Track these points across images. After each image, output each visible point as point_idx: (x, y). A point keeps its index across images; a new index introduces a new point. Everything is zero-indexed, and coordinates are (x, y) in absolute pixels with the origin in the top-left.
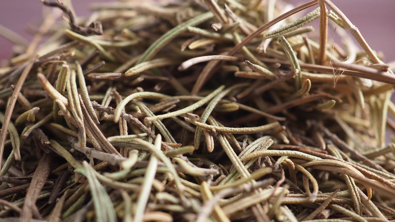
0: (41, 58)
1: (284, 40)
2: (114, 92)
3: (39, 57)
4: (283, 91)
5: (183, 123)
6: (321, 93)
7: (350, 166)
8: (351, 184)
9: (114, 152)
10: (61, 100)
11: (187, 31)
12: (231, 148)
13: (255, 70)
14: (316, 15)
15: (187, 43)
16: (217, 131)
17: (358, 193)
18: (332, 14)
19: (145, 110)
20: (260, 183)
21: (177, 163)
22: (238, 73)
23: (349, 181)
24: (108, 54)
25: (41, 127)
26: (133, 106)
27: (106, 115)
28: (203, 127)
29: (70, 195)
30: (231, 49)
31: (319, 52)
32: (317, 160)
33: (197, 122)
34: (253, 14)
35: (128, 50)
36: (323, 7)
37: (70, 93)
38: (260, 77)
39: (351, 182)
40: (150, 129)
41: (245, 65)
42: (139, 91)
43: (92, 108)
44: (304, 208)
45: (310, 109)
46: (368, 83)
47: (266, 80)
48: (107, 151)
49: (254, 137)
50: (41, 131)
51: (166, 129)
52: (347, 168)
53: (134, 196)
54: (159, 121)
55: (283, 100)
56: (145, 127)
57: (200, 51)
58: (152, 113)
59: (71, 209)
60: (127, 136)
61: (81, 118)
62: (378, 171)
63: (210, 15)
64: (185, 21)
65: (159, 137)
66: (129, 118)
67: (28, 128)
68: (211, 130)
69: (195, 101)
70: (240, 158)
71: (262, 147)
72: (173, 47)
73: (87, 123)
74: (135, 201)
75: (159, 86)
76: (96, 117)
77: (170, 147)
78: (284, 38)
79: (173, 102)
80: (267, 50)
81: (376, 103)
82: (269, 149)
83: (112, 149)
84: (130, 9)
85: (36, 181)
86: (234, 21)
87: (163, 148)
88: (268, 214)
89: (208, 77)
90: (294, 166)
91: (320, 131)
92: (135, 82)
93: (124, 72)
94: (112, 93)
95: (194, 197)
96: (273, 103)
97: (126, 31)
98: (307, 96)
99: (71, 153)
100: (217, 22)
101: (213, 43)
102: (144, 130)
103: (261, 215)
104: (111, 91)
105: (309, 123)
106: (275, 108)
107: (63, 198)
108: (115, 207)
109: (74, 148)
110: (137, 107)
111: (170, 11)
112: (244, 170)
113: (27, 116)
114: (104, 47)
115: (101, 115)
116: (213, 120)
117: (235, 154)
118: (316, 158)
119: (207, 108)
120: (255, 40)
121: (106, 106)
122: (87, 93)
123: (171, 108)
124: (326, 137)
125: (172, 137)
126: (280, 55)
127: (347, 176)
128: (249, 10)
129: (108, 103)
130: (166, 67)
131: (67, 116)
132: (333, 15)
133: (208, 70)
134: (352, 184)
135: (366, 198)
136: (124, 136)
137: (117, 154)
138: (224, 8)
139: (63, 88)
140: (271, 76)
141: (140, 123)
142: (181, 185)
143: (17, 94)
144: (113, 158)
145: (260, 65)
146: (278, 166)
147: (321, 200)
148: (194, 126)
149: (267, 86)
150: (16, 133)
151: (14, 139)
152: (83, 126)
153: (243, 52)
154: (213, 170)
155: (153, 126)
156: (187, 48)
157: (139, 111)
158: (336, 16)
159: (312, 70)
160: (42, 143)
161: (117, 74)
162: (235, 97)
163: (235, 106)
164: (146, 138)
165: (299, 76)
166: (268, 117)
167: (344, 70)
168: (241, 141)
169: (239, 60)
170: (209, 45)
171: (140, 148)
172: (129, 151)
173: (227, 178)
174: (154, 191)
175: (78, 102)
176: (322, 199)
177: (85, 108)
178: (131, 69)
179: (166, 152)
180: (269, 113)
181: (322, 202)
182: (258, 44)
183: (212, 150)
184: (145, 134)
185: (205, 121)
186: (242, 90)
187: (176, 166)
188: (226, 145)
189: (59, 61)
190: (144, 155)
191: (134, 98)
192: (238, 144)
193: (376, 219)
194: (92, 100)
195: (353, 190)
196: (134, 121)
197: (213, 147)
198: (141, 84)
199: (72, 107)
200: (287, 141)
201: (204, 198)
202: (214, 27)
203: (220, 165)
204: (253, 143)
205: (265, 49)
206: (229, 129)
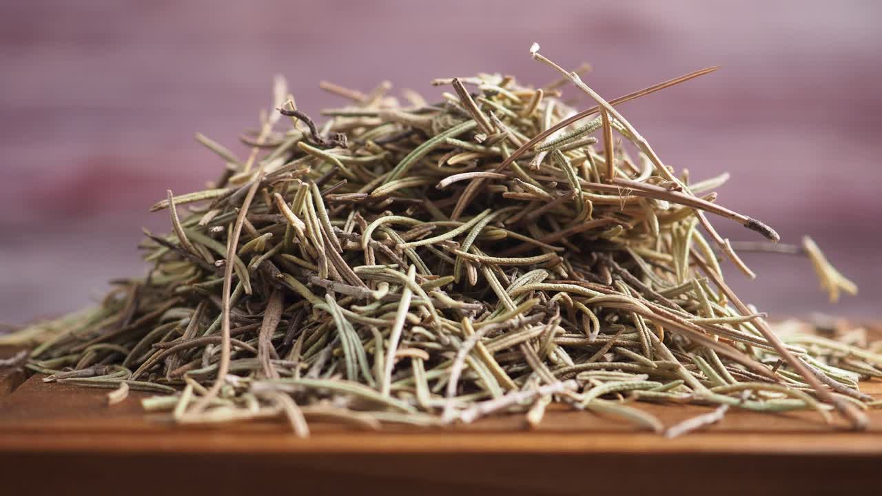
0: (269, 176)
1: (559, 154)
2: (357, 216)
3: (266, 175)
4: (563, 216)
5: (440, 253)
6: (608, 217)
7: (640, 303)
8: (639, 324)
9: (360, 284)
10: (299, 225)
11: (445, 143)
12: (497, 281)
13: (527, 190)
14: (597, 124)
15: (444, 157)
16: (481, 261)
17: (648, 334)
18: (615, 123)
19: (396, 237)
20: (530, 318)
21: (434, 297)
22: (507, 193)
23: (638, 320)
24: (348, 171)
25: (270, 258)
26: (380, 233)
27: (350, 244)
28: (465, 257)
29: (308, 335)
30: (499, 165)
31: (606, 168)
32: (599, 296)
33: (456, 251)
34: (526, 121)
35: (371, 166)
36: (604, 114)
37: (308, 217)
38: (533, 198)
39: (641, 321)
40: (401, 259)
41: (514, 184)
42: (387, 215)
43: (334, 234)
44: (584, 352)
45: (595, 238)
46: (665, 205)
47: (542, 202)
48: (352, 283)
49: (525, 269)
50: (271, 263)
51: (421, 260)
52: (634, 304)
53: (385, 332)
54: (411, 249)
55: (562, 226)
56: (396, 256)
57: (460, 167)
58: (403, 241)
59: (312, 349)
60: (374, 266)
61: (321, 246)
62: (674, 311)
63: (473, 123)
64: (442, 130)
65: (413, 268)
66: (378, 245)
67: (257, 259)
68: (473, 259)
69: (454, 227)
70: (508, 292)
71: (534, 280)
72: (427, 162)
73: (328, 252)
74: (388, 337)
75: (411, 210)
76: (339, 244)
77: (424, 279)
78: (560, 152)
79: (429, 229)
80: (541, 166)
81: (678, 231)
82: (543, 282)
83: (358, 281)
84: (373, 116)
85: (269, 318)
86: (502, 132)
87: (418, 281)
88: (539, 354)
89: (470, 198)
90: (572, 303)
91: (609, 265)
92: (382, 204)
93: (369, 192)
94: (355, 218)
95: (454, 333)
96: (551, 230)
97: (370, 143)
98: (590, 221)
99: (308, 287)
100: (483, 132)
101: (476, 158)
102: (394, 260)
103: (531, 353)
104: (354, 214)
105: (595, 255)
106: (551, 236)
107: (301, 338)
108: (364, 344)
109: (311, 282)
110: (386, 234)
111: (424, 118)
112: (512, 305)
113: (255, 245)
114: (342, 161)
115: (344, 243)
116: (476, 250)
117: (502, 289)
118: (598, 293)
119: (470, 234)
120: (527, 153)
121: (350, 232)
122: (327, 217)
123: (425, 235)
124: (615, 272)
125: (427, 269)
126: (558, 171)
127: (635, 314)
128: (520, 117)
129: (351, 229)
130: (420, 187)
131: (305, 243)
132: (617, 124)
133: (470, 189)
134: (641, 324)
135: (658, 340)
136: (371, 266)
137: (364, 286)
138: (490, 116)
139: (299, 210)
140: (546, 197)
141: (390, 251)
142: (439, 321)
143: (243, 220)
144: (360, 291)
145: (532, 184)
146: (553, 303)
147: (604, 342)
148: (453, 256)
149: (542, 209)
150: (242, 264)
151: (241, 271)
152: (324, 254)
153: (513, 168)
154: (477, 305)
155: (405, 257)
156: (446, 164)
157: (389, 238)
158: (622, 125)
159: (597, 190)
160: (273, 276)
161: (361, 194)
162: (503, 222)
163: (503, 233)
164: (398, 269)
165: (580, 196)
166: (543, 247)
167: (631, 189)
168: (510, 274)
169: (509, 179)
170: (471, 160)
171: (389, 281)
172: (377, 284)
173: (492, 315)
174: (409, 325)
175: (317, 227)
176: (605, 340)
177: (325, 234)
178: (379, 189)
179: (422, 284)
180: (544, 242)
181: (603, 344)
182: (531, 158)
183: (475, 282)
184: (396, 265)
185: (467, 249)
186: (513, 214)
187: (432, 299)
188: (491, 278)
189: (290, 180)
190: (395, 288)
191: (383, 223)
192: (506, 277)
193: (667, 362)
194: (333, 226)
195: (642, 331)
196: (383, 249)
197: (476, 280)
198: (390, 207)
199: (311, 232)
200: (565, 274)
201: (465, 334)
202: (477, 139)
203: (484, 302)
204: (524, 276)
205: (538, 164)
206: (494, 259)
